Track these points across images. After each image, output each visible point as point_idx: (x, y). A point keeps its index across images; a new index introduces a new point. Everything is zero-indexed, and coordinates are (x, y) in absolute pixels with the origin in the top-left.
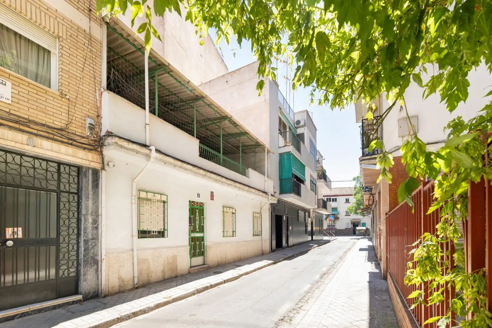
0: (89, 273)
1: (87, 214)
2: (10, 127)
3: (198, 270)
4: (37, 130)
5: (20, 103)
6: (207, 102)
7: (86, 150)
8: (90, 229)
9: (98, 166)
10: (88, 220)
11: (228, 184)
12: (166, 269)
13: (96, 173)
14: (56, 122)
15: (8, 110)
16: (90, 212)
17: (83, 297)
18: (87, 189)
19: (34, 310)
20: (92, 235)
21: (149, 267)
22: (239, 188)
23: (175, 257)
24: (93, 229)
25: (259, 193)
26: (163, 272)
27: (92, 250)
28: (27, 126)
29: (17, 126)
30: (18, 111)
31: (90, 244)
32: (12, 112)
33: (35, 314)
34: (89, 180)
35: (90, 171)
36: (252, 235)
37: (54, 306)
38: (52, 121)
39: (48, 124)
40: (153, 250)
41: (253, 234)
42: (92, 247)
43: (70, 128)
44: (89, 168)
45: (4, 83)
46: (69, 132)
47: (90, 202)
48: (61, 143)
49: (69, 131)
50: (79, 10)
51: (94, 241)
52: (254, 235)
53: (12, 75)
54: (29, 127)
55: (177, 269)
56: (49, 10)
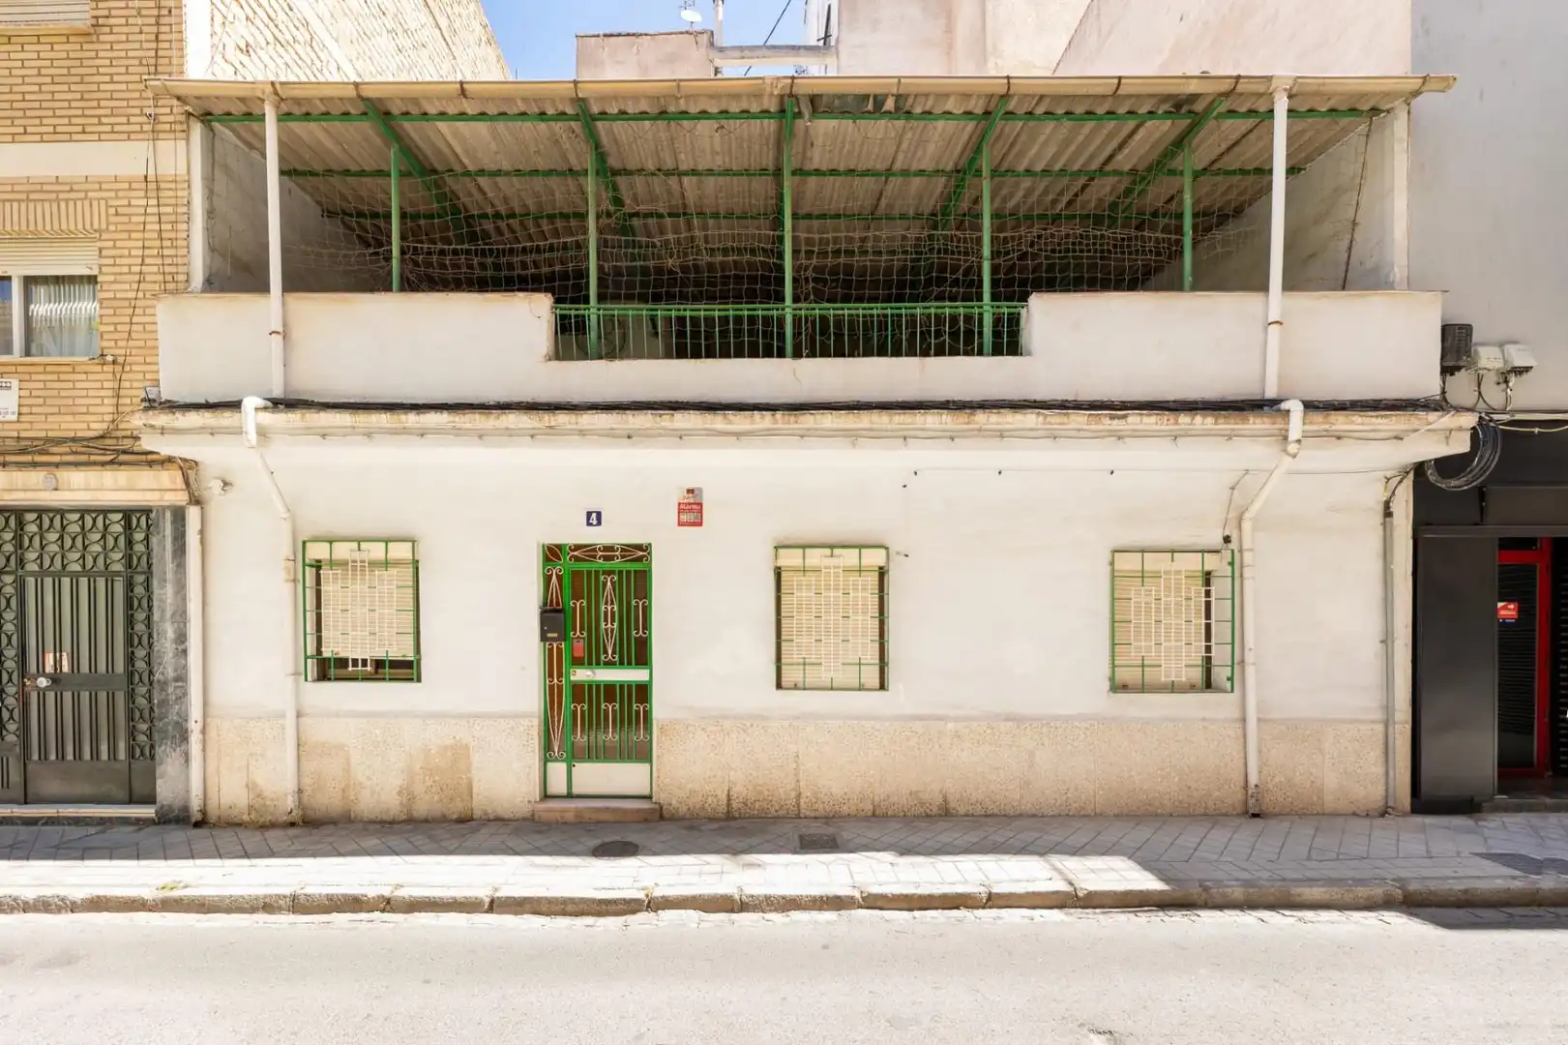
0: (169, 760)
1: (162, 618)
2: (20, 465)
3: (578, 812)
4: (61, 454)
5: (33, 412)
6: (644, 106)
7: (155, 467)
8: (171, 655)
9: (180, 498)
10: (166, 632)
11: (738, 435)
12: (419, 789)
13: (179, 515)
14: (93, 426)
15: (15, 434)
16: (168, 614)
17: (156, 812)
18: (163, 557)
19: (68, 818)
20: (176, 670)
21: (347, 770)
22: (853, 436)
23: (459, 753)
24: (176, 655)
25: (1117, 424)
26: (407, 793)
27: (177, 707)
28: (40, 454)
29: (28, 458)
30: (31, 430)
31: (170, 690)
32: (23, 435)
33: (69, 824)
34: (164, 536)
35: (168, 515)
36: (1107, 685)
37: (101, 818)
38: (85, 426)
39: (80, 434)
40: (364, 721)
41: (1112, 679)
42: (177, 699)
43: (120, 427)
44: (164, 508)
45: (8, 385)
46: (117, 438)
47: (170, 590)
48: (99, 468)
49: (119, 434)
50: (132, 136)
51: (180, 684)
52: (1118, 687)
53: (20, 365)
54: (48, 453)
55: (471, 795)
56: (75, 187)
